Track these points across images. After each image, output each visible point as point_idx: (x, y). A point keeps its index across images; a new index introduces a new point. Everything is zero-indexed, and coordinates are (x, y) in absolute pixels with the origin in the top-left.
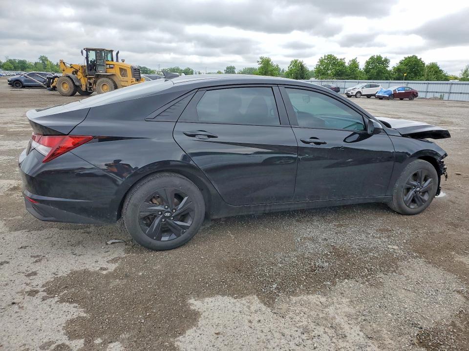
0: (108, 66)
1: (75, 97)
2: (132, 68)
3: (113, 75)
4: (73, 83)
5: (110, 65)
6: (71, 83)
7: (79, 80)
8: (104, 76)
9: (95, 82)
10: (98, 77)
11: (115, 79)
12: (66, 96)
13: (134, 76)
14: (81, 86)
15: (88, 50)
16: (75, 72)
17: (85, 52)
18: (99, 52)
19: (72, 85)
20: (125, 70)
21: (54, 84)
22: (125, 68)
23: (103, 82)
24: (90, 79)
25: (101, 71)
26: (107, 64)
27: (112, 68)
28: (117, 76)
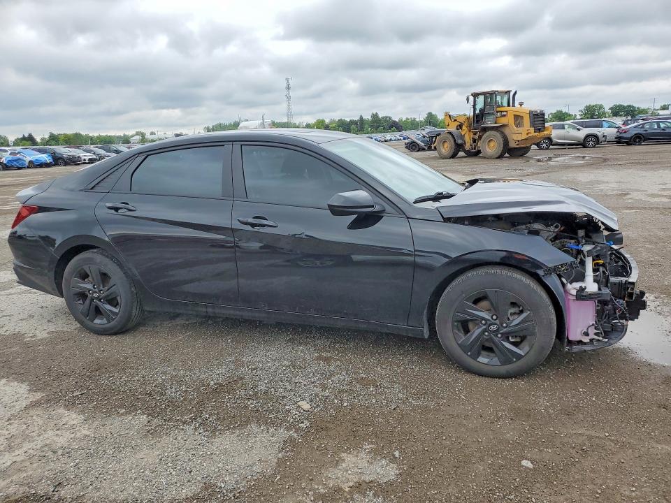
0: (499, 114)
1: (456, 160)
2: (531, 112)
3: (504, 126)
4: (455, 141)
5: (501, 112)
6: (452, 141)
7: (462, 137)
8: (492, 128)
9: (480, 137)
10: (485, 130)
11: (507, 131)
12: (446, 158)
13: (533, 124)
14: (465, 143)
15: (475, 95)
16: (460, 127)
17: (471, 98)
18: (490, 95)
19: (453, 143)
20: (522, 117)
21: (435, 144)
22: (521, 114)
23: (489, 136)
24: (475, 134)
25: (489, 122)
26: (497, 112)
27: (504, 116)
28: (510, 127)
